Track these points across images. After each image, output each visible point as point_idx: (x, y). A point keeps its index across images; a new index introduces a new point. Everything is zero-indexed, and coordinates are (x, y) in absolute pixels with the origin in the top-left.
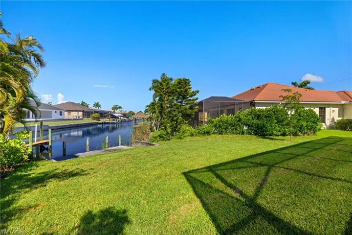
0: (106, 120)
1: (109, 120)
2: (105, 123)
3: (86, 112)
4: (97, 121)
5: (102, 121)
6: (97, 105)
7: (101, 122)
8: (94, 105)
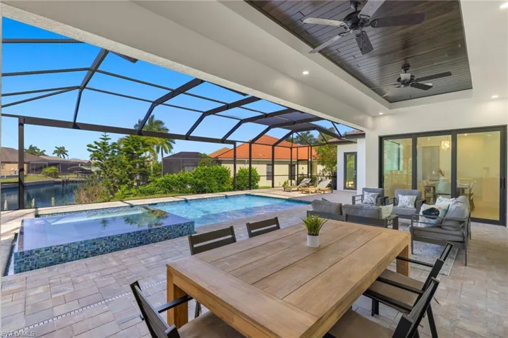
0: (72, 177)
1: (76, 176)
2: (67, 182)
3: (33, 165)
4: (53, 179)
5: (62, 178)
6: (61, 151)
7: (60, 180)
8: (55, 152)
